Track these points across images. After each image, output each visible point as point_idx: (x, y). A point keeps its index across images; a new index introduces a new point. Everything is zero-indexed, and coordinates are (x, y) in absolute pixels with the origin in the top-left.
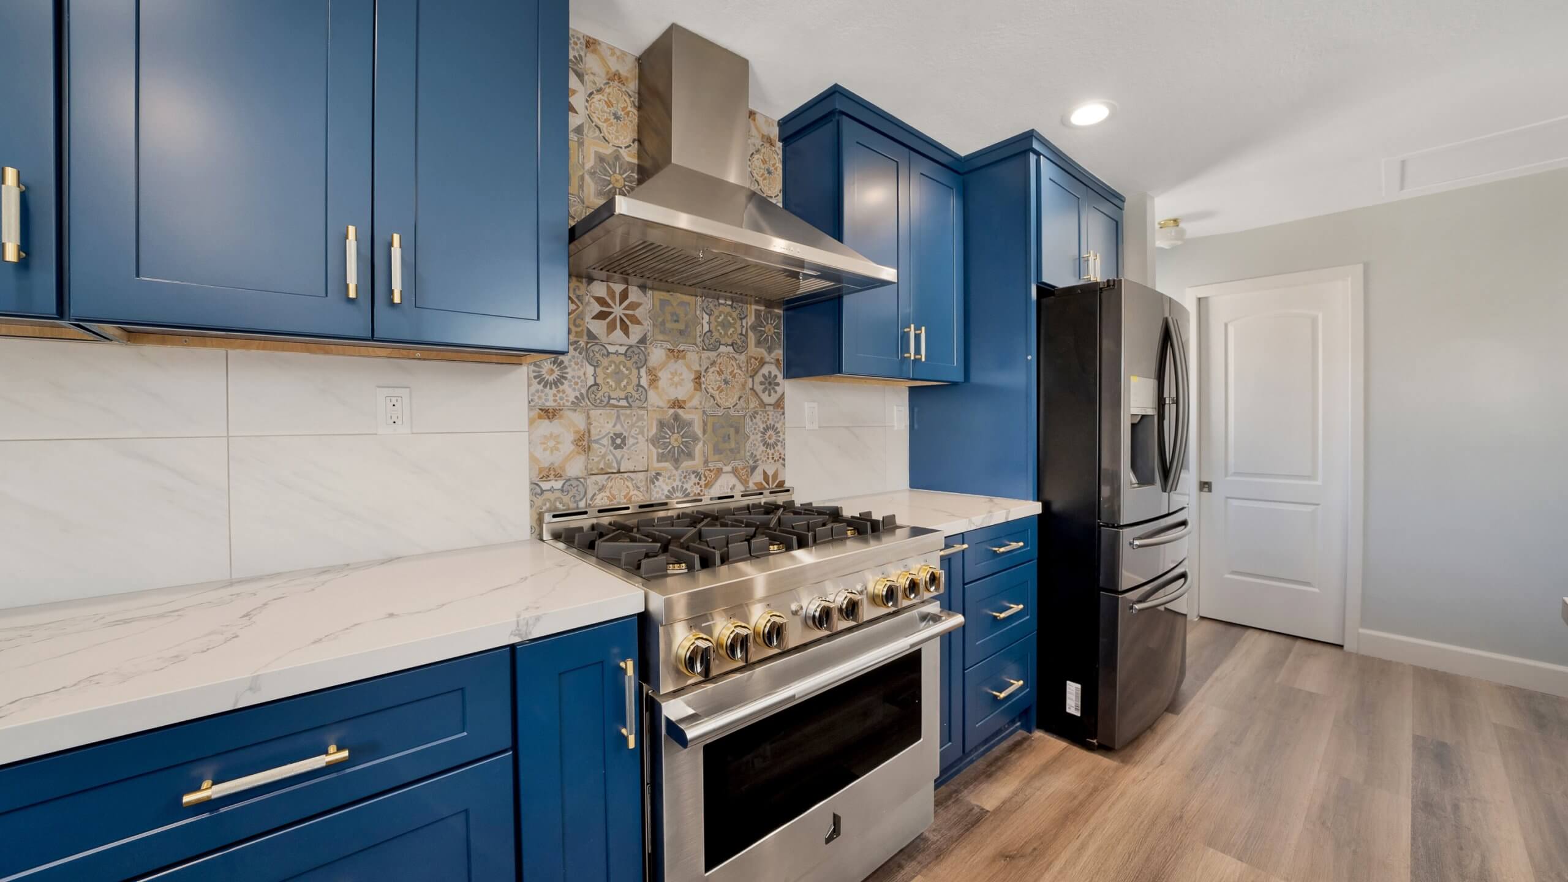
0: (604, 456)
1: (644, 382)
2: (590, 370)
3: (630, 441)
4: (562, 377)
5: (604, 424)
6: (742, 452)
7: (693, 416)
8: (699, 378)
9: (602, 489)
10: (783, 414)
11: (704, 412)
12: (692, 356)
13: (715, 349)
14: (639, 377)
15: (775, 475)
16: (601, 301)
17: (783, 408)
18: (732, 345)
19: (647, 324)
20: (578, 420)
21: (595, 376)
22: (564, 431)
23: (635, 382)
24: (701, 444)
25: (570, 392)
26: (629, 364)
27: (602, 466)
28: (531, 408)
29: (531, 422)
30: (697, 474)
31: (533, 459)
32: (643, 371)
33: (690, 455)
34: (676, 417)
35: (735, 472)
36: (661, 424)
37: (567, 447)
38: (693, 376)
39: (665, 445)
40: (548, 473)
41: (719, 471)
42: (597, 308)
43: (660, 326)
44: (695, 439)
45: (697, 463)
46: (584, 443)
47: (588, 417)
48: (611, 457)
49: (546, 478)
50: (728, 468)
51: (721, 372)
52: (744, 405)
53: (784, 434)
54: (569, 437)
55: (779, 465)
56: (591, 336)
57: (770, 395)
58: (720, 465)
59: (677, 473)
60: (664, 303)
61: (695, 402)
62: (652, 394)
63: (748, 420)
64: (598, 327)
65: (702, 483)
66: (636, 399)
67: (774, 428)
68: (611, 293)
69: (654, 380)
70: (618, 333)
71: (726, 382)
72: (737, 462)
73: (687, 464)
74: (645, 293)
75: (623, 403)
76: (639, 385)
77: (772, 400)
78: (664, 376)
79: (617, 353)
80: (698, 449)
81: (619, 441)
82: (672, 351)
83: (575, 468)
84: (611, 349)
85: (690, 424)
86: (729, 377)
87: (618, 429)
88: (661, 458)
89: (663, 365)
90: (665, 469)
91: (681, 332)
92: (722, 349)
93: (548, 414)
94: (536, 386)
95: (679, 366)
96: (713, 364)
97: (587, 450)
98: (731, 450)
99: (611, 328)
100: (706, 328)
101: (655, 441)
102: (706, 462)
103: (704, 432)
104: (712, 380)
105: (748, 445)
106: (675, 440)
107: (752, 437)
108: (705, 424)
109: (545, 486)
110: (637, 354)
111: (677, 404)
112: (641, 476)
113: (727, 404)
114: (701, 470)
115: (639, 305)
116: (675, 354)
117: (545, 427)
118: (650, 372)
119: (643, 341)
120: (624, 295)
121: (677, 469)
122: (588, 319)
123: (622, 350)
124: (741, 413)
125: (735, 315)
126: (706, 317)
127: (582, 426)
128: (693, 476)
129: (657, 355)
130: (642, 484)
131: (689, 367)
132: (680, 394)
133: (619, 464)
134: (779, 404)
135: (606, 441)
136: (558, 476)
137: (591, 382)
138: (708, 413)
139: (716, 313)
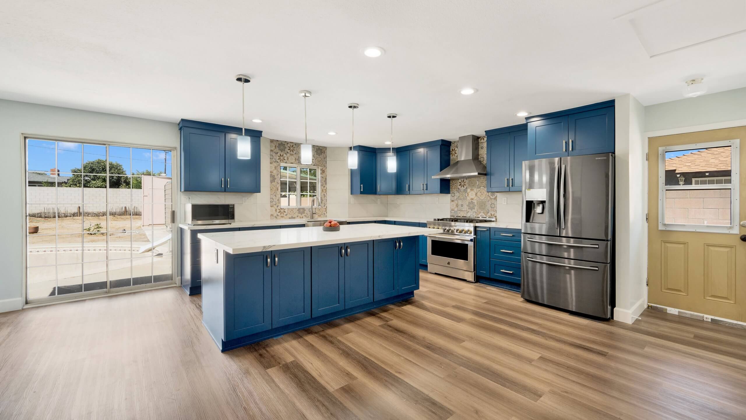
0: (460, 208)
1: (466, 195)
2: (458, 194)
3: (464, 205)
4: (455, 195)
5: (460, 202)
6: (485, 209)
7: (475, 202)
8: (476, 194)
9: (459, 213)
10: (497, 201)
11: (477, 201)
12: (475, 190)
13: (480, 188)
14: (466, 194)
15: (494, 215)
16: (460, 183)
17: (497, 199)
18: (484, 186)
19: (467, 185)
20: (456, 202)
21: (459, 195)
22: (454, 204)
23: (465, 195)
24: (476, 207)
25: (455, 198)
26: (464, 192)
27: (460, 209)
28: (451, 200)
29: (451, 202)
30: (476, 213)
31: (451, 208)
32: (466, 193)
33: (474, 209)
34: (472, 202)
35: (484, 213)
36: (469, 203)
37: (455, 206)
38: (475, 194)
39: (470, 207)
40: (452, 210)
41: (480, 212)
42: (459, 184)
43: (469, 185)
44: (475, 205)
45: (476, 210)
46: (457, 205)
47: (458, 201)
48: (461, 208)
49: (452, 211)
50: (482, 212)
51: (481, 192)
52: (486, 199)
53: (497, 205)
54: (455, 205)
55: (495, 212)
56: (459, 188)
57: (493, 196)
58: (480, 211)
59: (472, 212)
60: (470, 181)
61: (475, 198)
62: (468, 197)
63: (487, 202)
64: (459, 187)
65: (477, 214)
66: (465, 199)
67: (494, 204)
68: (461, 181)
69: (468, 195)
70: (463, 187)
71: (482, 194)
72: (484, 211)
73: (473, 210)
74: (467, 180)
75: (463, 199)
76: (466, 196)
77: (494, 197)
78: (470, 194)
79: (462, 191)
80: (476, 208)
81: (462, 205)
82: (471, 189)
83: (456, 210)
84: (461, 190)
85: (474, 203)
86: (483, 193)
87: (462, 203)
88: (469, 209)
89: (469, 192)
90: (470, 211)
91: (473, 186)
92: (481, 188)
93: (453, 201)
94: (451, 197)
95: (473, 192)
96: (479, 191)
97: (457, 207)
98: (483, 208)
99: (461, 187)
100: (478, 184)
101: (468, 206)
102: (477, 210)
103: (477, 204)
104: (479, 194)
105: (487, 207)
106: (471, 206)
107: (488, 206)
108: (477, 203)
109: (452, 212)
110: (465, 191)
111: (472, 199)
112: (466, 212)
113: (482, 199)
114: (476, 212)
115: (466, 182)
116: (472, 190)
117: (452, 203)
118: (467, 194)
119: (466, 188)
120: (463, 181)
121: (472, 211)
122: (458, 186)
123: (463, 190)
124: (485, 201)
125: (484, 180)
126: (478, 182)
127: (457, 203)
128: (475, 213)
129: (469, 190)
130: (466, 213)
131: (474, 192)
132: (473, 197)
133: (462, 209)
134: (495, 199)
135: (460, 205)
136: (454, 210)
137: (458, 196)
138: (478, 200)
139: (480, 180)
